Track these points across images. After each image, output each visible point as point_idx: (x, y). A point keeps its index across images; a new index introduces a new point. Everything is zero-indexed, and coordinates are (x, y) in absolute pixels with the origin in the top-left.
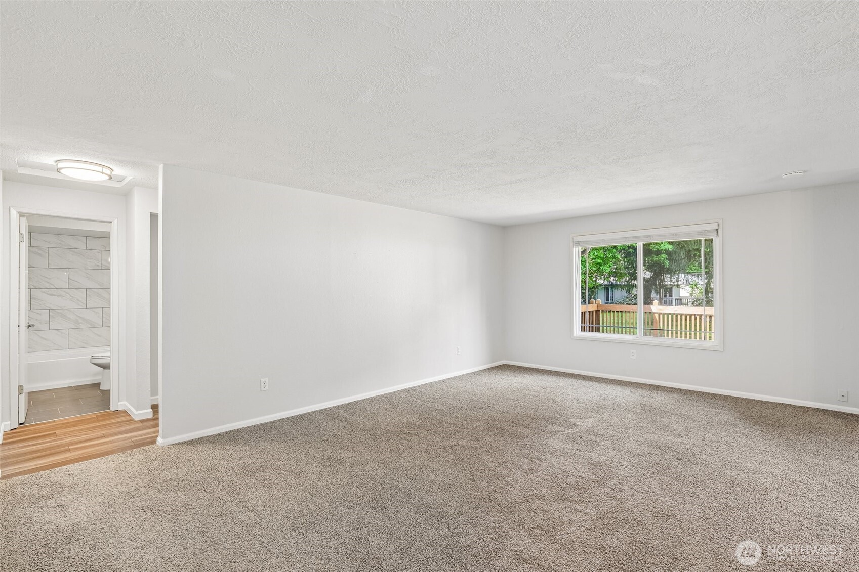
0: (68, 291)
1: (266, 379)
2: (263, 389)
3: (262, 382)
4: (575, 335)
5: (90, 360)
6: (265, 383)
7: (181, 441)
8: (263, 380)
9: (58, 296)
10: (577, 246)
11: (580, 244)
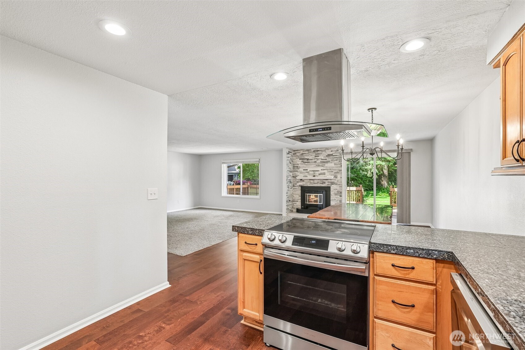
4: (222, 195)
10: (223, 164)
11: (224, 163)
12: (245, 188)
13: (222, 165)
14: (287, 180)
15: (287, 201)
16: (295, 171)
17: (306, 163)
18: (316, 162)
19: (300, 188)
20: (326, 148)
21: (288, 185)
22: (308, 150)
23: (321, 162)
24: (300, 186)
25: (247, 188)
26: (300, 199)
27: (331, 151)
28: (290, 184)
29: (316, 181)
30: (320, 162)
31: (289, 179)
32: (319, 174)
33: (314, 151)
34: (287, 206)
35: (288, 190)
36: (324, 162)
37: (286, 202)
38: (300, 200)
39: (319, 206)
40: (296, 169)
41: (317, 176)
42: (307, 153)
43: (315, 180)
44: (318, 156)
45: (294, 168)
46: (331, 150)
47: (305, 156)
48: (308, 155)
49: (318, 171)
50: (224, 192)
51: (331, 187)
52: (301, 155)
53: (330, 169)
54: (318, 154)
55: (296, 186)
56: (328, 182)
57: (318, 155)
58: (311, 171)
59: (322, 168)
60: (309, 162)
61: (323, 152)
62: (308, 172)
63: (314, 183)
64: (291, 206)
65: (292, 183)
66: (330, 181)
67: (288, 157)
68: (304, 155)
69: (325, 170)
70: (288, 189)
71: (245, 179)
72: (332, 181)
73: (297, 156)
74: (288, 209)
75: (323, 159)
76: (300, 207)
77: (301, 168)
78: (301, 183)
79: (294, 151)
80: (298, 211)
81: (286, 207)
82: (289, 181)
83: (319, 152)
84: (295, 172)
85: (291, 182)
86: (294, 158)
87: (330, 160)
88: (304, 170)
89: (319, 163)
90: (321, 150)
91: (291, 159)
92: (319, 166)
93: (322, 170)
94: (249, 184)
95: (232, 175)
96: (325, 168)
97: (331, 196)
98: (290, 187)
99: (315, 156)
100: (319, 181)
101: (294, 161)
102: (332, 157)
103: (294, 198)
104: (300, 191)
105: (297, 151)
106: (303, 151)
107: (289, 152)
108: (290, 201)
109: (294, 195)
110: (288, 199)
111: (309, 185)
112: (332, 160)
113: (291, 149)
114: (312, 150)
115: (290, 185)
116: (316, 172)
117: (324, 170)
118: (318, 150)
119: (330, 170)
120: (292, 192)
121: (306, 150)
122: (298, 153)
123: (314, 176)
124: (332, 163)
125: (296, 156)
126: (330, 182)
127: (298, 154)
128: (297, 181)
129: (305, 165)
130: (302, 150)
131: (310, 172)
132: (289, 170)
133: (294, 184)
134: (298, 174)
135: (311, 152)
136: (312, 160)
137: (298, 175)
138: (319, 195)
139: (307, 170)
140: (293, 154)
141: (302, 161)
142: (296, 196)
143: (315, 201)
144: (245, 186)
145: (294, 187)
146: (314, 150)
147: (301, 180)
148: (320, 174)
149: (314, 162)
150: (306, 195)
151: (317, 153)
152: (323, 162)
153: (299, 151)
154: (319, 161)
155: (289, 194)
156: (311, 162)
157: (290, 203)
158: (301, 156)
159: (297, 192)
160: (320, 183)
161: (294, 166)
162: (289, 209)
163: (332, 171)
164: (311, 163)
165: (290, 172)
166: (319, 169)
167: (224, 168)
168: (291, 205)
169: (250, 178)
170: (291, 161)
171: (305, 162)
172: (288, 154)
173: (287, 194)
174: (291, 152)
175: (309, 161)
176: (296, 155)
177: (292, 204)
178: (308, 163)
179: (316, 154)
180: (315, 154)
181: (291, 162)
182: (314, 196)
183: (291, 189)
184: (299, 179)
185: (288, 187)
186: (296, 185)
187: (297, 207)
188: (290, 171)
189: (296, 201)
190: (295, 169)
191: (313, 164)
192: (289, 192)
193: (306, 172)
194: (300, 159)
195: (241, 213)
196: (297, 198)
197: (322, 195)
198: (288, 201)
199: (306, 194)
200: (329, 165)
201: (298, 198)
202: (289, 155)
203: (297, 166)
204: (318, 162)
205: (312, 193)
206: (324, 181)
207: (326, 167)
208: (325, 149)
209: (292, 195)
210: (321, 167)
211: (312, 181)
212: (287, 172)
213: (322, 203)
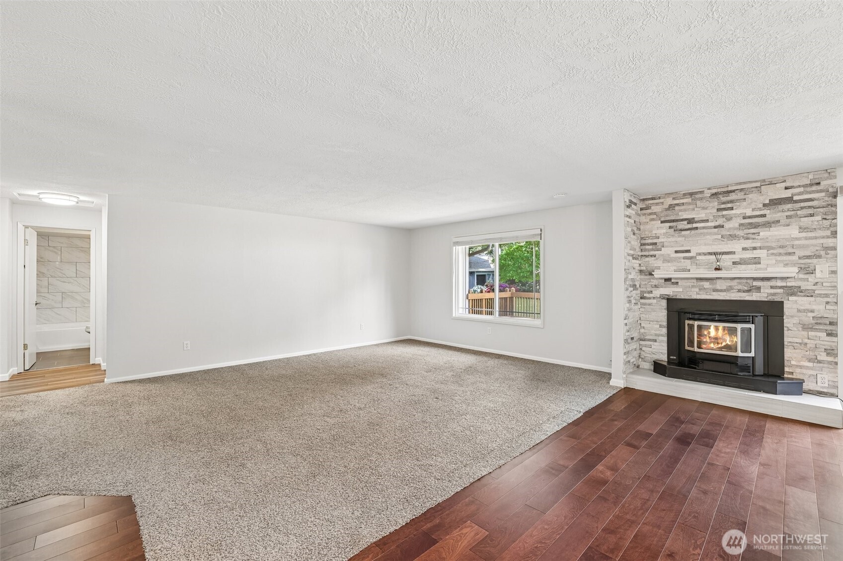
0: (75, 279)
1: (189, 342)
2: (185, 349)
3: (185, 344)
4: (454, 315)
5: (85, 329)
6: (187, 344)
7: (120, 381)
8: (185, 343)
9: (68, 283)
10: (455, 246)
11: (457, 243)
12: (507, 298)
13: (454, 248)
14: (625, 280)
15: (626, 341)
16: (646, 256)
17: (683, 233)
18: (723, 227)
19: (664, 303)
20: (764, 181)
21: (630, 295)
22: (691, 194)
23: (741, 225)
24: (662, 297)
25: (510, 297)
26: (662, 335)
27: (786, 188)
28: (634, 292)
29: (720, 285)
30: (737, 225)
31: (630, 277)
32: (734, 263)
33: (715, 195)
34: (625, 354)
35: (629, 310)
36: (753, 224)
37: (623, 342)
38: (665, 339)
39: (740, 362)
40: (649, 250)
41: (727, 269)
42: (689, 204)
43: (718, 281)
44: (732, 209)
45: (644, 247)
46: (784, 185)
47: (681, 211)
48: (691, 207)
49: (733, 253)
50: (458, 308)
51: (785, 302)
52: (667, 209)
53: (782, 247)
54: (731, 202)
55: (649, 298)
56: (772, 287)
57: (729, 205)
58: (705, 254)
59: (748, 244)
60: (696, 228)
61: (750, 196)
62: (691, 258)
63: (715, 290)
64: (636, 354)
65: (637, 289)
66: (780, 283)
67: (627, 216)
68: (677, 208)
69: (760, 248)
70: (628, 305)
71: (506, 282)
72: (789, 284)
73: (655, 213)
74: (629, 361)
75: (750, 217)
76: (663, 357)
77: (667, 247)
78: (670, 291)
79: (644, 200)
80: (659, 368)
81: (625, 357)
82: (631, 283)
83: (733, 197)
84: (647, 259)
85: (634, 286)
86: (643, 219)
87: (778, 216)
88: (676, 252)
89: (735, 229)
90: (742, 190)
91: (635, 221)
92: (733, 237)
93: (744, 249)
94: (514, 291)
95: (484, 276)
96: (758, 245)
97: (786, 332)
98: (633, 301)
99: (718, 210)
100: (734, 283)
101: (642, 227)
102: (789, 206)
103: (642, 331)
104: (665, 313)
105: (653, 199)
106: (674, 199)
107: (631, 201)
108: (632, 339)
109: (642, 322)
110: (629, 333)
111: (695, 294)
112: (788, 217)
113: (635, 194)
114: (708, 193)
115: (634, 295)
116: (724, 257)
117: (755, 248)
118: (730, 189)
119: (784, 250)
120: (637, 314)
121: (684, 195)
122: (657, 204)
123: (716, 269)
124: (788, 225)
125: (651, 214)
126: (781, 287)
127: (655, 209)
128: (655, 282)
129: (680, 239)
130: (668, 195)
131: (699, 257)
132: (632, 252)
133: (642, 292)
134: (658, 263)
135: (701, 199)
136: (707, 221)
137: (659, 268)
138: (739, 326)
139: (688, 251)
140: (641, 209)
141: (670, 227)
142: (649, 326)
143: (728, 347)
144: (506, 294)
145: (643, 301)
146: (714, 191)
147: (668, 280)
148: (740, 264)
149: (715, 227)
150: (691, 327)
151: (724, 199)
152: (750, 224)
153: (660, 198)
154: (734, 223)
155: (631, 320)
156: (704, 228)
157: (634, 345)
158: (665, 213)
159: (653, 314)
160: (739, 291)
161: (643, 242)
162: (632, 361)
163: (791, 250)
164: (705, 231)
165: (634, 258)
166: (736, 246)
167: (460, 255)
168: (635, 350)
169: (515, 280)
170: (635, 229)
171: (681, 230)
172: (629, 207)
173: (626, 321)
174: (635, 204)
175: (695, 225)
176: (649, 211)
177: (638, 348)
178: (693, 232)
179: (724, 203)
180: (716, 204)
181: (636, 232)
182: (721, 328)
183: (637, 307)
184: (662, 278)
185: (630, 302)
186: (651, 295)
187: (654, 356)
188: (632, 255)
189: (649, 340)
190: (646, 250)
191: (710, 234)
192: (631, 314)
193: (685, 258)
194: (662, 222)
195: (496, 361)
196: (653, 332)
197: (752, 326)
198: (629, 340)
199: (687, 322)
200: (776, 233)
201: (658, 332)
202: (630, 212)
203: (655, 241)
204: (728, 225)
205: (713, 320)
206: (755, 283)
207: (765, 239)
208: (758, 184)
209: (639, 323)
210: (742, 241)
211: (706, 285)
212: (625, 258)
213: (752, 354)
